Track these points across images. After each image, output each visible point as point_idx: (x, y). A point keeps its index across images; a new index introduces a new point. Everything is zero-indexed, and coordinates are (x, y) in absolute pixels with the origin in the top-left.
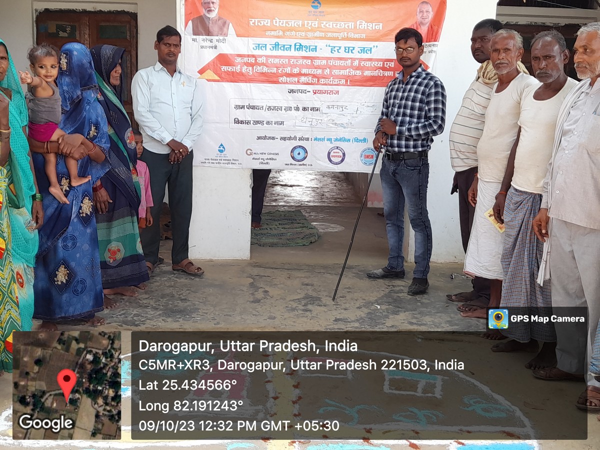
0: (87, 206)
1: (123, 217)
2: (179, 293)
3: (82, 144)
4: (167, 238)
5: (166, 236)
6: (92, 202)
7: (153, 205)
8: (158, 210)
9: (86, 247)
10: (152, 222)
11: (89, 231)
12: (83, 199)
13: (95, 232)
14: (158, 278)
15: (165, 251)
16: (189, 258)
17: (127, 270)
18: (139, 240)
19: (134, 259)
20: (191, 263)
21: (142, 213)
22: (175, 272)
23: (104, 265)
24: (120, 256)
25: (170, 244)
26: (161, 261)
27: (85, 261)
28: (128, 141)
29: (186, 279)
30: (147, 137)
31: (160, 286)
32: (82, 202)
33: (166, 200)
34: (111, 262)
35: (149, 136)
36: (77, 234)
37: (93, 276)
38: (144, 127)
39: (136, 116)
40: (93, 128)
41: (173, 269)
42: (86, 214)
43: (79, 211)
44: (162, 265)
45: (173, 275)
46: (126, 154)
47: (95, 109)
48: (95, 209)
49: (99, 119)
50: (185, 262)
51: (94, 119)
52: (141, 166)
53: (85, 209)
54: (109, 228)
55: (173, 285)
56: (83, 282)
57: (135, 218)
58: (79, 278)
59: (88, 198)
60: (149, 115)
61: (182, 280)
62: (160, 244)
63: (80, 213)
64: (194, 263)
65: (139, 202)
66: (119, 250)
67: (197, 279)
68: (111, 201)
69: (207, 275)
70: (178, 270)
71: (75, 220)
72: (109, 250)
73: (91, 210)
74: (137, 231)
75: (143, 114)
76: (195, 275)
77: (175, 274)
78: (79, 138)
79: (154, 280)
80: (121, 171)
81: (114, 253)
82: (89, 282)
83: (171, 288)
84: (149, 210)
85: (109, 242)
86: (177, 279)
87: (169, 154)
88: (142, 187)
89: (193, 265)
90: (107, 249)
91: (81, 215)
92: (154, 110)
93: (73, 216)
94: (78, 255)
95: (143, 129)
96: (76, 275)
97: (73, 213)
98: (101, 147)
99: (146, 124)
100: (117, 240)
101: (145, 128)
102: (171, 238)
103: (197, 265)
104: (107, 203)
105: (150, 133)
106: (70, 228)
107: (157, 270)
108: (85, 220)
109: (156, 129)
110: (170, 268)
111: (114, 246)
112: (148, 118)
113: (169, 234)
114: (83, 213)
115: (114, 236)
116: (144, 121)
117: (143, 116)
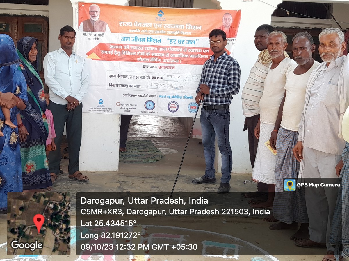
0: (14, 138)
1: (36, 144)
2: (72, 193)
3: (12, 98)
4: (65, 158)
5: (65, 157)
6: (17, 135)
7: (56, 137)
8: (59, 140)
9: (13, 163)
10: (55, 148)
11: (15, 153)
12: (11, 133)
13: (19, 154)
14: (59, 183)
15: (64, 166)
16: (79, 171)
17: (38, 179)
18: (46, 159)
19: (42, 171)
20: (81, 174)
21: (49, 141)
22: (70, 179)
23: (24, 175)
24: (33, 170)
25: (67, 161)
26: (62, 172)
27: (13, 173)
28: (40, 97)
29: (77, 184)
30: (53, 94)
31: (60, 188)
32: (11, 135)
34: (28, 173)
35: (54, 93)
36: (8, 155)
37: (17, 182)
38: (51, 88)
39: (46, 81)
40: (18, 88)
41: (69, 177)
42: (14, 143)
43: (9, 141)
44: (62, 175)
45: (69, 181)
46: (38, 105)
47: (19, 76)
48: (19, 139)
49: (22, 82)
50: (77, 173)
51: (18, 82)
52: (48, 112)
53: (13, 139)
54: (27, 152)
55: (69, 187)
56: (11, 186)
57: (44, 146)
58: (8, 183)
59: (15, 133)
60: (54, 80)
61: (75, 184)
62: (61, 162)
63: (10, 142)
64: (82, 174)
65: (47, 135)
66: (33, 166)
67: (85, 184)
68: (29, 134)
69: (91, 181)
70: (72, 178)
71: (7, 146)
72: (27, 165)
73: (17, 140)
74: (45, 154)
75: (50, 80)
76: (83, 181)
77: (70, 181)
78: (10, 95)
79: (57, 185)
80: (35, 115)
81: (29, 167)
82: (15, 186)
83: (68, 190)
85: (27, 160)
86: (71, 184)
87: (66, 105)
88: (49, 125)
89: (82, 175)
90: (25, 164)
91: (10, 143)
92: (57, 77)
93: (5, 144)
94: (8, 169)
95: (50, 89)
96: (6, 181)
98: (24, 100)
99: (52, 86)
100: (32, 159)
101: (52, 89)
102: (68, 157)
103: (84, 175)
104: (26, 135)
105: (55, 92)
106: (4, 151)
107: (59, 178)
108: (13, 147)
109: (58, 89)
110: (67, 177)
111: (30, 162)
112: (53, 82)
113: (67, 155)
114: (11, 142)
115: (30, 156)
116: (51, 84)
117: (50, 81)
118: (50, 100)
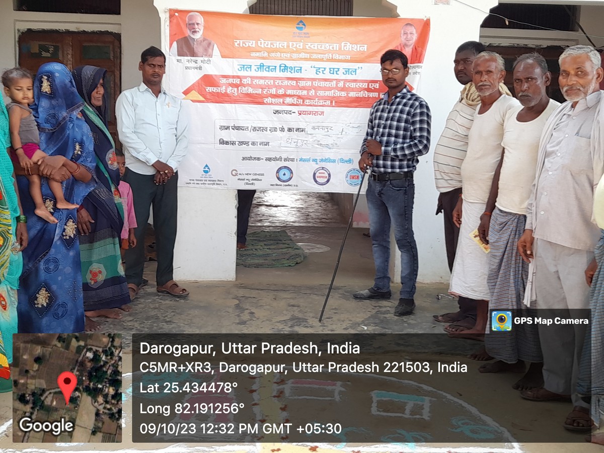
0: (70, 229)
1: (105, 238)
2: (163, 315)
3: (63, 165)
4: (151, 259)
5: (150, 258)
6: (76, 225)
7: (136, 226)
9: (68, 270)
10: (135, 244)
11: (71, 253)
12: (67, 222)
13: (78, 255)
14: (142, 300)
15: (150, 272)
16: (174, 280)
17: (107, 293)
18: (120, 261)
19: (115, 281)
20: (176, 285)
21: (125, 235)
22: (160, 294)
23: (86, 287)
24: (101, 278)
25: (155, 265)
26: (146, 282)
27: (67, 285)
28: (110, 162)
29: (171, 301)
30: (132, 158)
31: (145, 307)
32: (66, 225)
33: (151, 221)
34: (92, 283)
35: (134, 157)
36: (59, 257)
37: (74, 299)
38: (128, 148)
39: (121, 138)
40: (78, 147)
41: (158, 291)
42: (70, 237)
43: (62, 234)
44: (146, 287)
45: (157, 297)
46: (107, 175)
47: (80, 127)
48: (77, 230)
49: (85, 138)
50: (169, 284)
51: (79, 137)
52: (124, 187)
53: (68, 231)
54: (91, 249)
55: (157, 306)
56: (64, 305)
57: (117, 240)
58: (60, 301)
59: (72, 220)
60: (134, 136)
61: (167, 302)
62: (145, 266)
63: (63, 236)
64: (179, 285)
65: (122, 224)
66: (100, 272)
67: (182, 301)
68: (93, 222)
69: (192, 297)
70: (162, 292)
71: (59, 243)
72: (91, 272)
73: (75, 232)
74: (119, 252)
75: (128, 135)
76: (180, 297)
77: (159, 296)
78: (61, 160)
79: (138, 302)
80: (103, 194)
81: (95, 275)
82: (70, 305)
83: (156, 310)
84: (132, 231)
85: (90, 263)
86: (161, 301)
87: (154, 175)
88: (125, 208)
89: (178, 286)
90: (89, 271)
91: (65, 238)
92: (139, 131)
93: (56, 238)
94: (60, 278)
95: (128, 150)
96: (56, 297)
97: (56, 235)
99: (130, 145)
100: (99, 262)
101: (130, 149)
102: (156, 259)
103: (182, 286)
104: (88, 224)
105: (135, 154)
106: (53, 250)
107: (141, 292)
108: (69, 243)
109: (141, 150)
110: (154, 290)
111: (95, 267)
112: (133, 140)
113: (153, 255)
114: (66, 235)
115: (95, 257)
116: (129, 143)
117: (128, 137)
118: (127, 168)
